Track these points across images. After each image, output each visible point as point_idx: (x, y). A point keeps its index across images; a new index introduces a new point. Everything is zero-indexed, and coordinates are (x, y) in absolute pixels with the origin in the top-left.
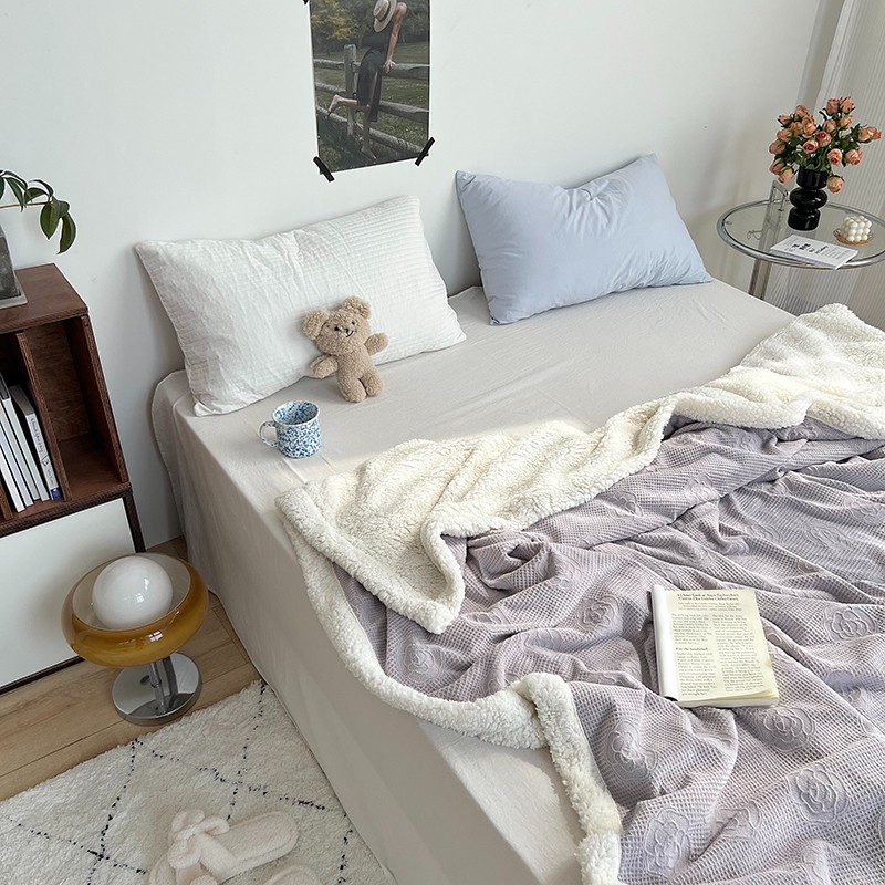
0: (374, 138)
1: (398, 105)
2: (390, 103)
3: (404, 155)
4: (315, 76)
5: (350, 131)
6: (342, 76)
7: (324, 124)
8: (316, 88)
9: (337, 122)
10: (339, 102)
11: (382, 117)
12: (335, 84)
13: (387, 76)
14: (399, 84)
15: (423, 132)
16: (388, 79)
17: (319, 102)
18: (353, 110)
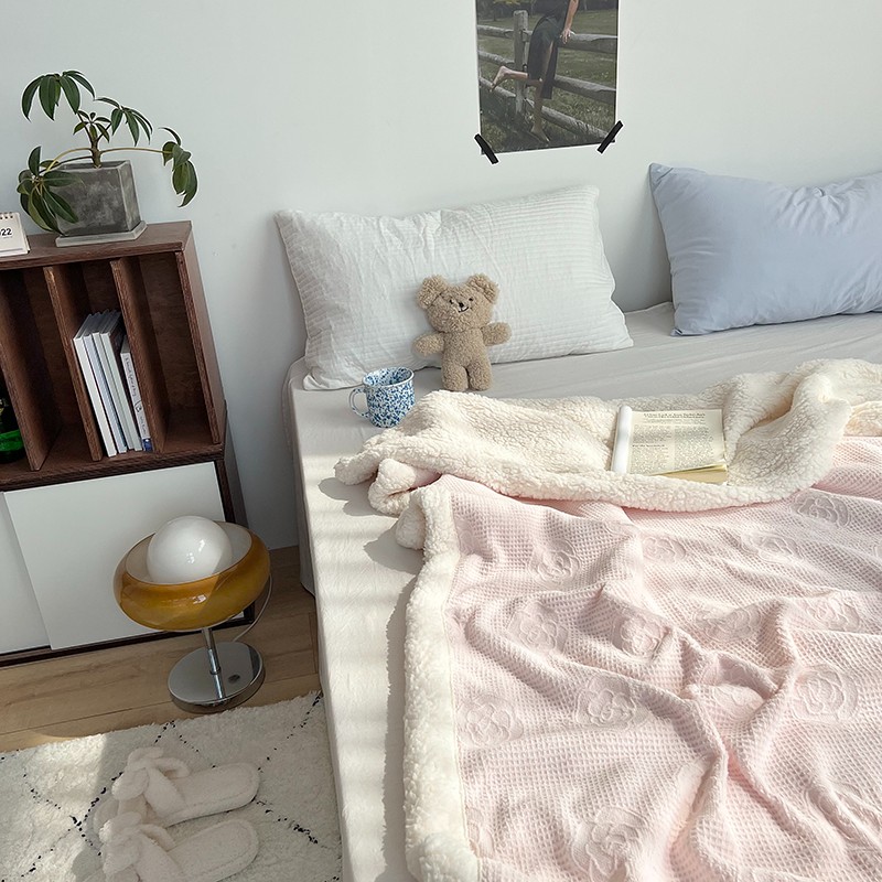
0: (547, 117)
1: (578, 82)
2: (567, 79)
3: (584, 139)
4: (479, 44)
5: (519, 107)
6: (510, 44)
7: (488, 99)
8: (480, 57)
9: (504, 97)
10: (506, 74)
11: (558, 94)
12: (502, 54)
13: (565, 47)
14: (580, 57)
15: (609, 114)
16: (566, 51)
17: (482, 73)
18: (522, 85)
